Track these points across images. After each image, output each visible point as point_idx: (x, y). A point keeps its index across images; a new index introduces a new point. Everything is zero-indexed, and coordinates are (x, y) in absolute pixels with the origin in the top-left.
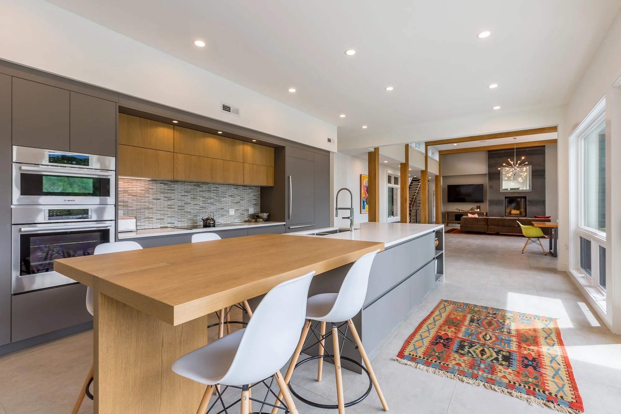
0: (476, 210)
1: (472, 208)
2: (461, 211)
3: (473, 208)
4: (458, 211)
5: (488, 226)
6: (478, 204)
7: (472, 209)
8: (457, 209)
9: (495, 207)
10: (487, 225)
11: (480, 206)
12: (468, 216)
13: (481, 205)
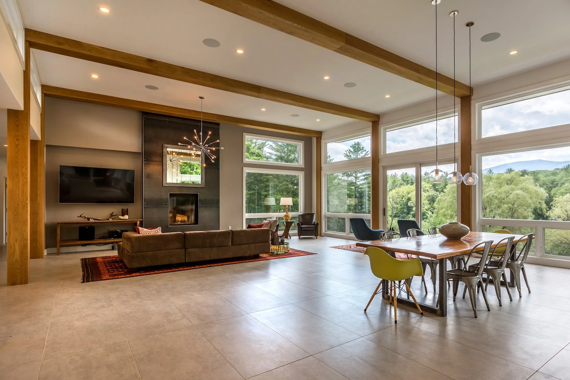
0: (121, 217)
1: (111, 213)
2: (91, 220)
3: (113, 214)
4: (86, 221)
5: (186, 249)
6: (125, 207)
7: (111, 215)
8: (81, 216)
9: (155, 210)
10: (184, 248)
11: (127, 209)
12: (139, 233)
13: (130, 207)
